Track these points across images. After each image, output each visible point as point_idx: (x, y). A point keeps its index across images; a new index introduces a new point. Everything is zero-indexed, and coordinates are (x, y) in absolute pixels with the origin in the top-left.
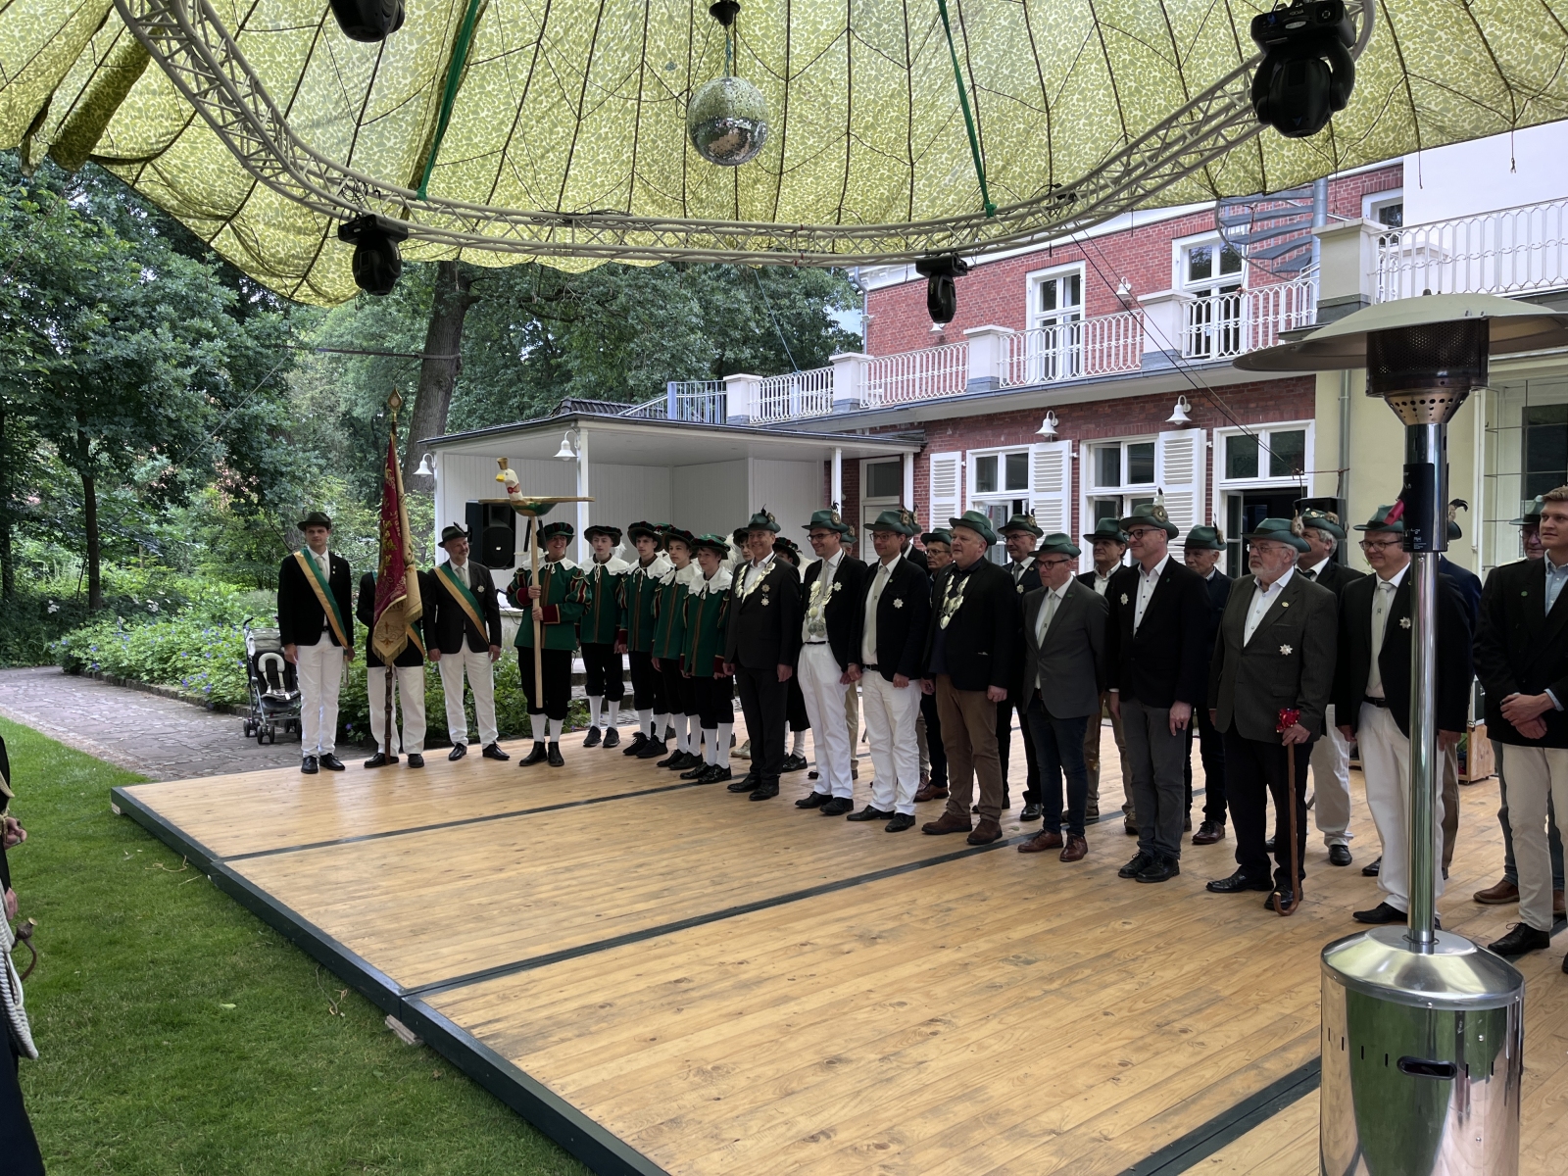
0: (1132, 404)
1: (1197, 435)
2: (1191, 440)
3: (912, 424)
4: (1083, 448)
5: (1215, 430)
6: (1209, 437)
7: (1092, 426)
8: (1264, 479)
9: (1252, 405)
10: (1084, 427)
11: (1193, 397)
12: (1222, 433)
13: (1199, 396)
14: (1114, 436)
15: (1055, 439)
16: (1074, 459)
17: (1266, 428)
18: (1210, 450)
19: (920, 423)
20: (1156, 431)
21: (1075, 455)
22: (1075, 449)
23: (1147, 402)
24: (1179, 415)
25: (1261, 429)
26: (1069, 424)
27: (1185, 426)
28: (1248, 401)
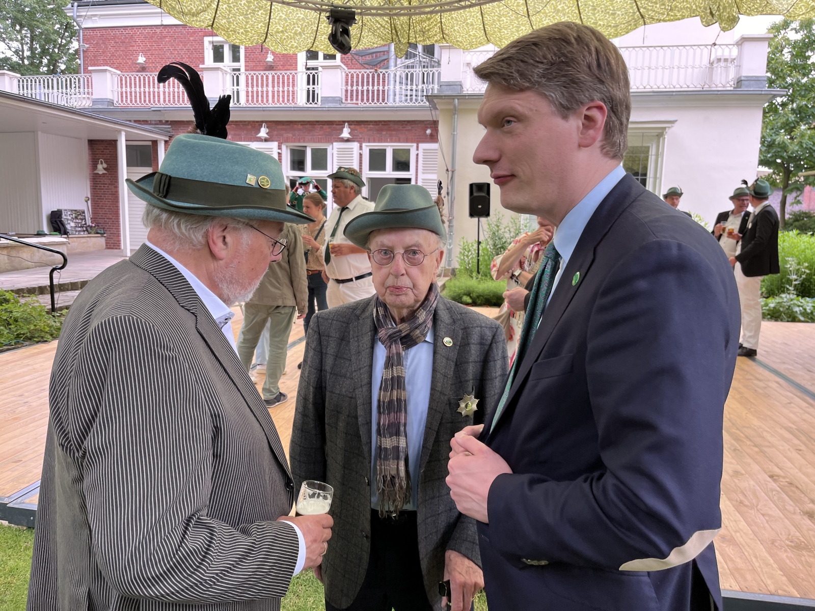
0: (315, 125)
1: (355, 145)
2: (352, 148)
3: (160, 121)
4: (284, 147)
5: (364, 145)
6: (361, 148)
7: (290, 135)
8: (389, 173)
9: (384, 133)
10: (285, 135)
11: (351, 125)
12: (367, 146)
13: (355, 125)
14: (304, 142)
15: (266, 140)
16: (279, 153)
17: (391, 146)
18: (361, 155)
19: (167, 121)
20: (330, 141)
21: (280, 151)
22: (280, 148)
23: (324, 125)
24: (346, 133)
25: (388, 146)
26: (275, 133)
27: (348, 140)
28: (382, 130)
